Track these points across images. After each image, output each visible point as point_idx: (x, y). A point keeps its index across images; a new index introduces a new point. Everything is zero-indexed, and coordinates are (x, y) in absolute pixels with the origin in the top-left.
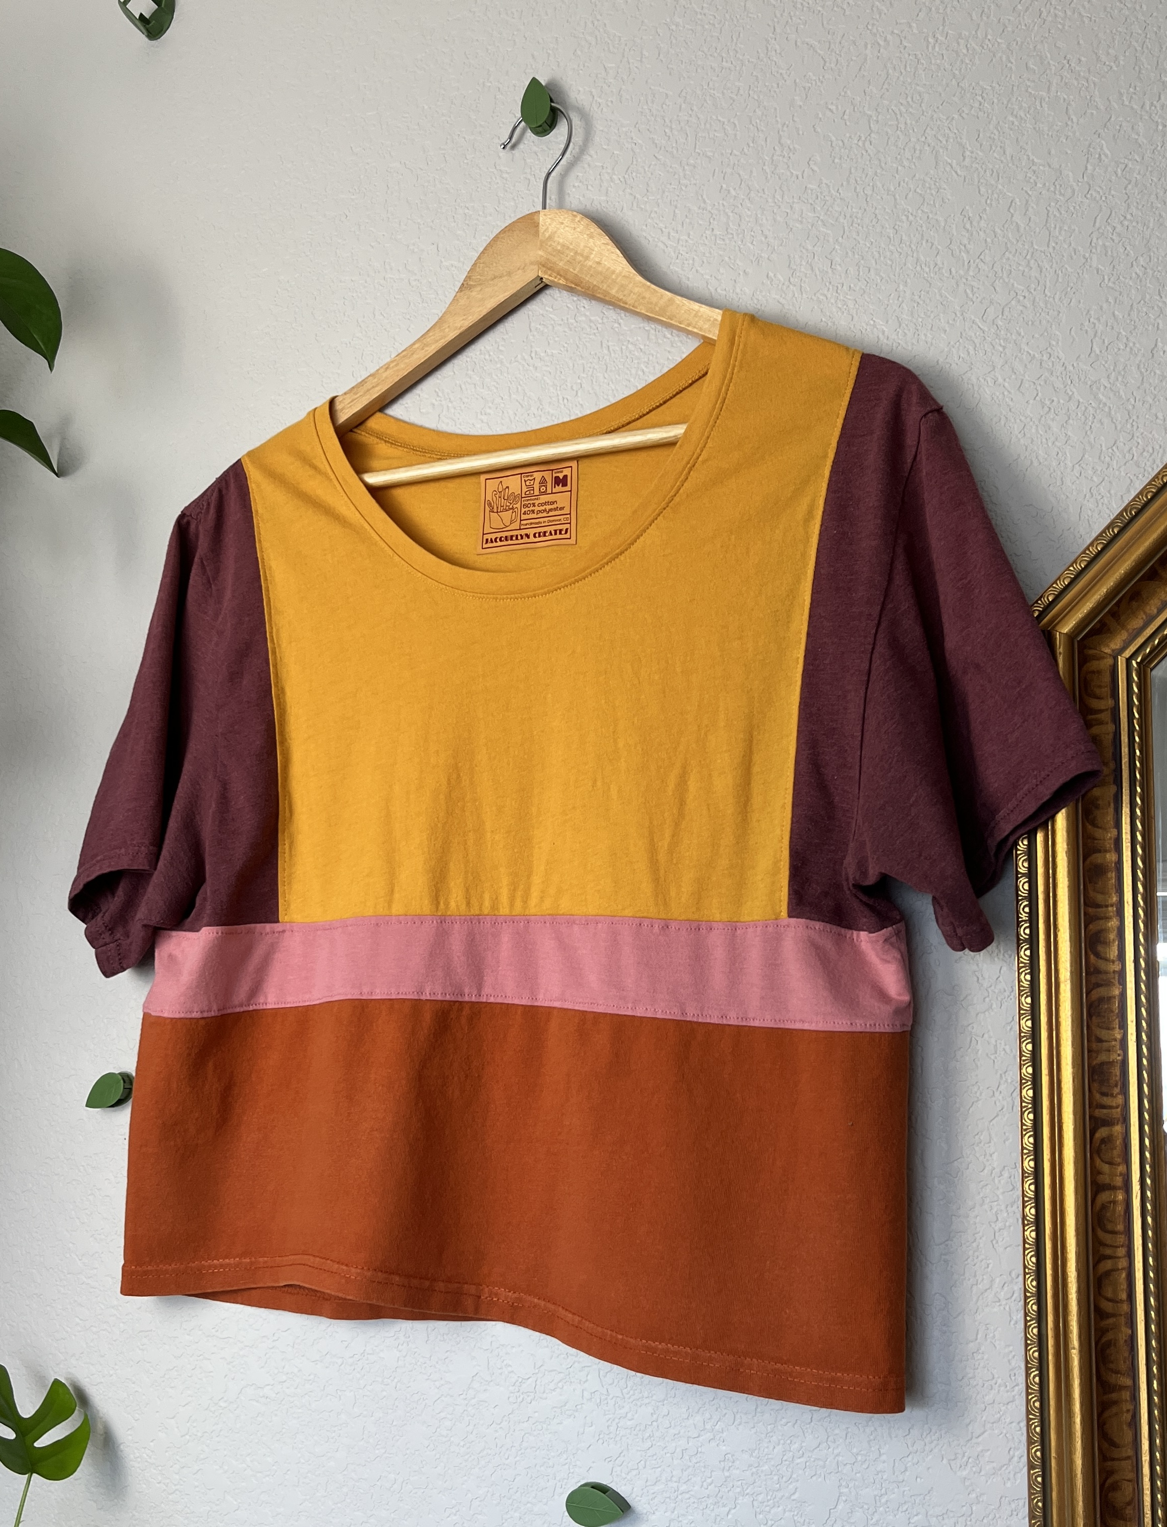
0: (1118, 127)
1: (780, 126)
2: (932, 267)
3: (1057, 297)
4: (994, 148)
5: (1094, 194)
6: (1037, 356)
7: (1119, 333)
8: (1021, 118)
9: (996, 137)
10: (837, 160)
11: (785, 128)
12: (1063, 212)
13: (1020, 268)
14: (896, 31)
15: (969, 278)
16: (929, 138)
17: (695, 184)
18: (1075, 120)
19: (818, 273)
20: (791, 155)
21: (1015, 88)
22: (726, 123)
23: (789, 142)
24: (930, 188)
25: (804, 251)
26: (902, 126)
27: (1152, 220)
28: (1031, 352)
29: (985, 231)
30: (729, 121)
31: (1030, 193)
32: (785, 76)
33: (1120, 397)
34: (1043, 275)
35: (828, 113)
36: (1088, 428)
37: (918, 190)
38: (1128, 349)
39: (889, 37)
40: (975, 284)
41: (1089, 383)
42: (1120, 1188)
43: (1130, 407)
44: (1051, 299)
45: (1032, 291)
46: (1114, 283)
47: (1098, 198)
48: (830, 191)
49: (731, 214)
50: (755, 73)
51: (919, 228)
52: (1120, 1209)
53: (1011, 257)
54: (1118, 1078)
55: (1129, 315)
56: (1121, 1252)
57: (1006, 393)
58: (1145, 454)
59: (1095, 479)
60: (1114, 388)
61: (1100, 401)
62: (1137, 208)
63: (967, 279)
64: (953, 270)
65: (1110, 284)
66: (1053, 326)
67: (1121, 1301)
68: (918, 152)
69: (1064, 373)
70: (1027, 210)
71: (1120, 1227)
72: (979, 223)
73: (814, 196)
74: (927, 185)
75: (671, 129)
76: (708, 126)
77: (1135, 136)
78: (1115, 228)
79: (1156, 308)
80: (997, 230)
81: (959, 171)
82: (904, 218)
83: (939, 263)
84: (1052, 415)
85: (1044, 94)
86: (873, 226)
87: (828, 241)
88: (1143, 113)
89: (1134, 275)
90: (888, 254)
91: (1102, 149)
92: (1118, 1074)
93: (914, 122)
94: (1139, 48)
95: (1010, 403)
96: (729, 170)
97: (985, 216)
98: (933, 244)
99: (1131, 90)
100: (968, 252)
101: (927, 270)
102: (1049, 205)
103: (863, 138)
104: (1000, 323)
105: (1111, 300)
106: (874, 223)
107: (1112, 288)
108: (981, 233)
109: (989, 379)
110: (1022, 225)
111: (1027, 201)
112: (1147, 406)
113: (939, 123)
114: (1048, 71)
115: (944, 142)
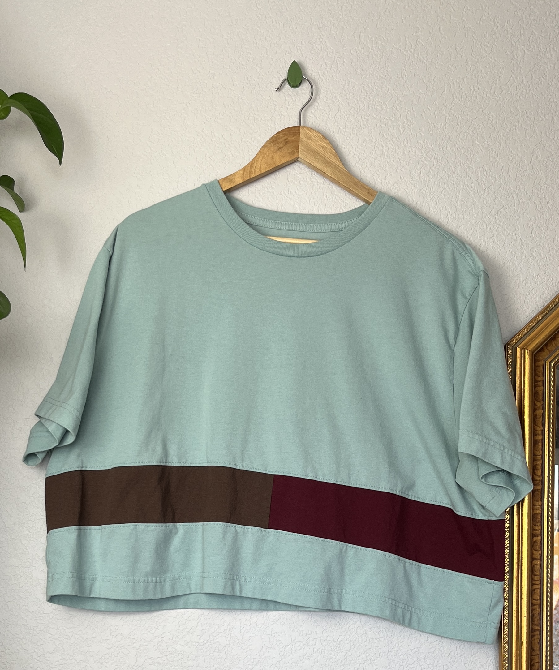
0: (544, 145)
1: (407, 111)
2: (470, 188)
3: (519, 210)
4: (496, 142)
5: (534, 171)
6: (510, 233)
7: (542, 230)
8: (507, 132)
9: (497, 138)
10: (431, 132)
11: (409, 113)
12: (522, 176)
13: (505, 196)
14: (458, 81)
15: (485, 196)
16: (470, 132)
17: (368, 129)
18: (528, 138)
19: (422, 181)
20: (412, 125)
21: (505, 119)
22: (382, 103)
23: (410, 119)
24: (470, 154)
25: (417, 170)
26: (459, 124)
27: (555, 187)
28: (508, 231)
29: (492, 177)
30: (384, 103)
31: (510, 165)
32: (410, 89)
33: (541, 256)
34: (514, 201)
35: (428, 110)
36: (529, 266)
37: (465, 154)
38: (545, 237)
39: (455, 83)
40: (487, 198)
41: (530, 248)
42: (539, 559)
43: (545, 261)
44: (516, 211)
45: (509, 206)
46: (540, 209)
47: (536, 173)
48: (428, 145)
49: (384, 146)
50: (396, 84)
51: (465, 170)
52: (538, 567)
53: (502, 190)
54: (539, 520)
55: (546, 223)
56: (538, 582)
57: (498, 247)
58: (549, 280)
59: (531, 287)
60: (539, 252)
61: (534, 257)
62: (550, 180)
63: (484, 196)
64: (479, 191)
65: (539, 209)
66: (517, 222)
67: (538, 600)
68: (465, 137)
69: (521, 243)
70: (508, 172)
71: (538, 574)
72: (489, 173)
73: (421, 146)
74: (469, 152)
75: (357, 100)
76: (374, 103)
77: (550, 150)
78: (541, 187)
79: (555, 223)
80: (497, 178)
81: (482, 149)
82: (459, 164)
83: (473, 187)
84: (515, 259)
85: (517, 124)
86: (446, 165)
87: (427, 167)
88: (554, 141)
89: (548, 207)
90: (452, 179)
91: (538, 152)
92: (539, 518)
93: (464, 123)
94: (554, 114)
95: (500, 251)
96: (383, 126)
97: (492, 171)
98: (471, 178)
99: (550, 130)
100: (485, 185)
101: (468, 188)
102: (517, 171)
103: (443, 125)
104: (496, 217)
105: (539, 216)
106: (446, 163)
107: (540, 211)
108: (490, 178)
109: (492, 240)
110: (506, 178)
111: (509, 168)
112: (551, 261)
113: (474, 126)
114: (518, 115)
115: (476, 135)
